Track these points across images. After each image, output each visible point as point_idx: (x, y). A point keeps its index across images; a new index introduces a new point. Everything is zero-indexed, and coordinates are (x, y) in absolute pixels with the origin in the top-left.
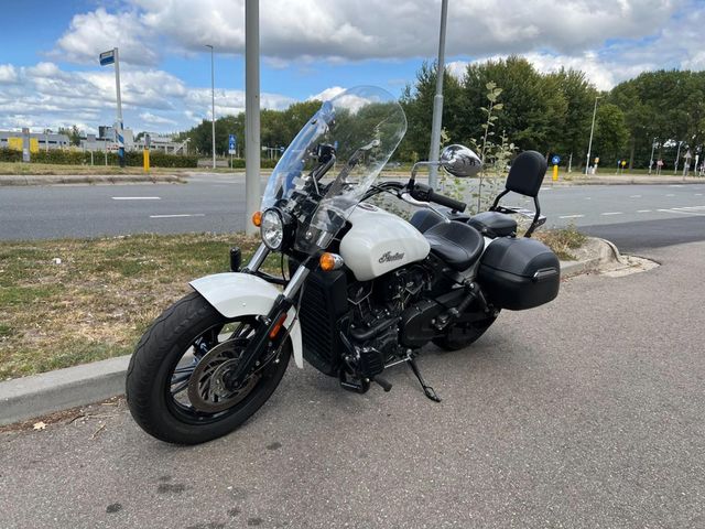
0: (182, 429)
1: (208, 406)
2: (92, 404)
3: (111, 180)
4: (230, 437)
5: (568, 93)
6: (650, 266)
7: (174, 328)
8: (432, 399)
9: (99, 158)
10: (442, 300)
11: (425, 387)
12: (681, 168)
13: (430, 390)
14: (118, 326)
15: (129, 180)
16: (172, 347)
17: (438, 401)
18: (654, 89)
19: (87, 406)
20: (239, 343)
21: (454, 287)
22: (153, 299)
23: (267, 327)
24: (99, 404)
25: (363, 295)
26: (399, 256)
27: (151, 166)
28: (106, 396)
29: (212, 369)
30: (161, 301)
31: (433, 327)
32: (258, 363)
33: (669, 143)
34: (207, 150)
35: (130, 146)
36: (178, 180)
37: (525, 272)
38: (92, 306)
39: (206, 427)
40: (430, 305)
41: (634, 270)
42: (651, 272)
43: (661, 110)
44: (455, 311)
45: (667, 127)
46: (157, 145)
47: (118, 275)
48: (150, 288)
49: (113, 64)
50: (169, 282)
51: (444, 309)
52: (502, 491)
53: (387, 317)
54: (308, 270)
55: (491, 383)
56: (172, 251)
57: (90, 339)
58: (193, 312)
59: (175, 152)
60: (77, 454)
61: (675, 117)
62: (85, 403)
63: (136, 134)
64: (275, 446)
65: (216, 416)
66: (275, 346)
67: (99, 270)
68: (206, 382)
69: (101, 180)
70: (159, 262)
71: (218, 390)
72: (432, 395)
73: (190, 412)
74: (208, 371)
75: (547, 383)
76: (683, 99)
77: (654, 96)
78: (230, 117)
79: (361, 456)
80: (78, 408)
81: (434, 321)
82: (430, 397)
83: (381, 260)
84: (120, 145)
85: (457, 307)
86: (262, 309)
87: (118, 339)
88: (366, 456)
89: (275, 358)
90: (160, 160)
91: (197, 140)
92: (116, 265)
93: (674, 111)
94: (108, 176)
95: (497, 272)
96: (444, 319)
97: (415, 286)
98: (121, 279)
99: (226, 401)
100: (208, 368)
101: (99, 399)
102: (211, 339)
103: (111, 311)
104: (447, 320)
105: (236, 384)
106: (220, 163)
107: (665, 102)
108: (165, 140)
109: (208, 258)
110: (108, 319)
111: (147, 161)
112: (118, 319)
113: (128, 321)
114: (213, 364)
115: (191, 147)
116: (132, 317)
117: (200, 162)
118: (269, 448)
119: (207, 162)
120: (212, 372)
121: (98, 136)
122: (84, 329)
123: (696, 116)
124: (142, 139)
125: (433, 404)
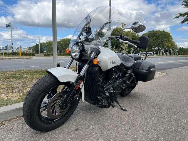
0: (45, 126)
1: (54, 116)
2: (8, 120)
3: (10, 59)
4: (60, 128)
5: (132, 36)
6: (165, 74)
7: (42, 86)
8: (124, 110)
9: (5, 54)
10: (124, 79)
11: (121, 107)
12: (160, 54)
13: (122, 108)
14: (16, 94)
15: (15, 59)
16: (42, 93)
17: (126, 111)
18: (152, 35)
19: (6, 121)
20: (64, 92)
21: (126, 75)
22: (27, 86)
23: (75, 86)
24: (10, 120)
25: (102, 77)
26: (115, 62)
27: (22, 55)
28: (13, 117)
29: (55, 102)
30: (30, 86)
31: (121, 88)
32: (71, 99)
33: (156, 48)
34: (37, 51)
35: (15, 51)
36: (30, 58)
37: (148, 69)
38: (6, 88)
39: (52, 124)
40: (121, 80)
41: (161, 75)
42: (166, 75)
43: (154, 40)
44: (128, 82)
45: (155, 44)
46: (23, 51)
47: (14, 80)
48: (26, 83)
49: (10, 27)
50: (32, 81)
51: (124, 82)
52: (160, 138)
53: (110, 84)
54: (88, 66)
55: (139, 105)
56: (32, 73)
57: (6, 98)
58: (49, 80)
59: (28, 52)
60: (3, 138)
61: (157, 41)
62: (5, 120)
63: (16, 48)
64: (78, 129)
65: (56, 120)
66: (77, 94)
67: (8, 78)
68: (53, 107)
69: (6, 59)
70: (28, 76)
71: (58, 110)
72: (124, 109)
73: (47, 119)
74: (54, 103)
75: (155, 104)
76: (159, 37)
77: (152, 37)
78: (43, 43)
79: (108, 130)
80: (2, 122)
81: (121, 86)
82: (123, 110)
83: (110, 63)
84: (12, 49)
85: (129, 81)
86: (72, 80)
87: (16, 98)
88: (110, 130)
89: (77, 98)
90: (24, 54)
91: (35, 49)
92: (13, 77)
93: (157, 40)
94: (9, 58)
95: (139, 70)
96: (124, 85)
97: (117, 74)
98: (15, 81)
99: (60, 114)
100: (53, 102)
101: (10, 118)
102: (54, 91)
103: (13, 90)
104: (125, 85)
105: (64, 107)
106: (41, 55)
107: (154, 38)
108: (25, 49)
109: (43, 74)
110: (12, 92)
111: (20, 54)
112: (15, 92)
113: (19, 92)
114: (55, 100)
115: (33, 51)
116: (21, 91)
117: (35, 55)
118: (75, 130)
119: (37, 55)
120: (55, 103)
121: (5, 49)
122: (3, 96)
123: (162, 41)
124: (18, 49)
125: (125, 112)
